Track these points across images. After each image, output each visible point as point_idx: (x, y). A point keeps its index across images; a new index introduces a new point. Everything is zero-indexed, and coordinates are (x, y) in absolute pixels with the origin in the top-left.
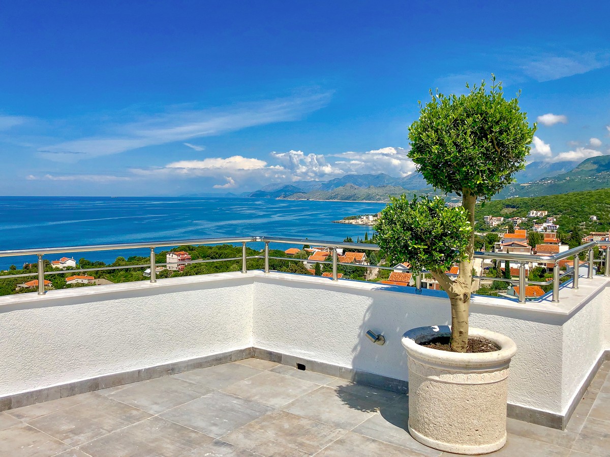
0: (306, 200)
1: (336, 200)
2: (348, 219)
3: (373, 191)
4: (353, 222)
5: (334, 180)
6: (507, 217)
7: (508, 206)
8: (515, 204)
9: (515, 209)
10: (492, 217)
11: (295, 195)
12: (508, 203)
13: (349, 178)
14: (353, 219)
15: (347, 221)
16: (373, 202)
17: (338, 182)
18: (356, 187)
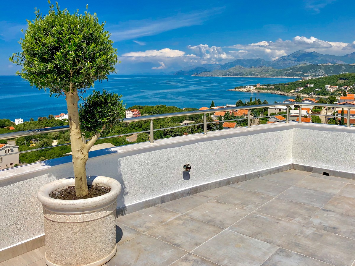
0: (210, 76)
1: (229, 76)
2: (238, 88)
3: (254, 70)
4: (241, 90)
5: (228, 63)
6: (340, 86)
7: (341, 79)
8: (346, 78)
9: (346, 81)
10: (331, 86)
11: (203, 73)
12: (341, 77)
13: (238, 62)
14: (241, 88)
15: (237, 90)
16: (254, 77)
17: (231, 64)
18: (243, 67)
